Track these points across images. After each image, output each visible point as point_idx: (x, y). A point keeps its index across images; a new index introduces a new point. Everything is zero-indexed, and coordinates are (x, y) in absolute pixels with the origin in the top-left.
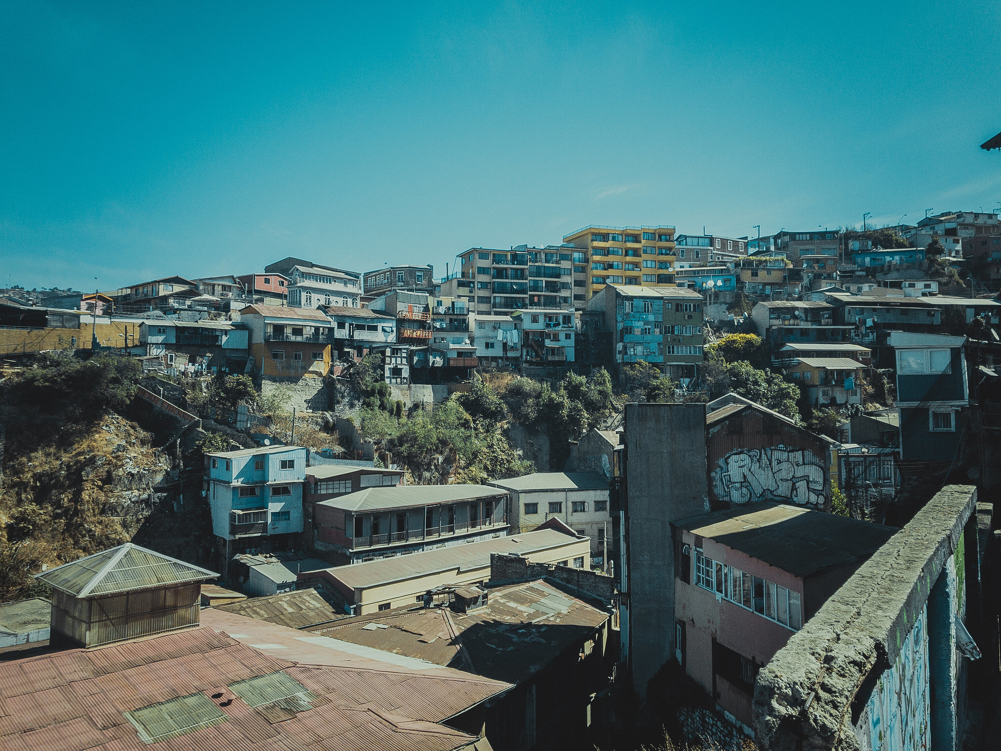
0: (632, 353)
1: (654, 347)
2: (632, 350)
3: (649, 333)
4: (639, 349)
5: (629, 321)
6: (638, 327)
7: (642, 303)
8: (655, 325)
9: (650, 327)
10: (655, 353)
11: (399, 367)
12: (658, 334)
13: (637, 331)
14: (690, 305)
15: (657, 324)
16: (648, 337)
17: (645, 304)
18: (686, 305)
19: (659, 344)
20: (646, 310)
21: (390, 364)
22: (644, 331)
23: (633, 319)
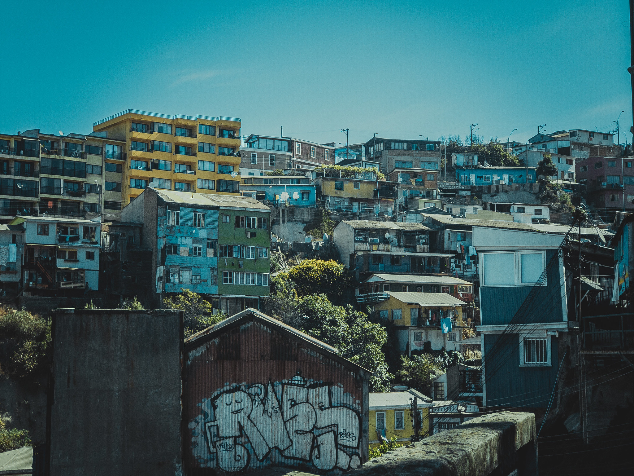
0: (177, 280)
1: (206, 273)
2: (176, 276)
3: (200, 254)
4: (186, 275)
5: (173, 236)
6: (185, 246)
7: (190, 214)
8: (208, 243)
9: (201, 246)
10: (206, 281)
12: (212, 255)
13: (184, 251)
14: (254, 220)
15: (210, 243)
16: (198, 260)
17: (195, 215)
18: (249, 219)
19: (212, 269)
20: (196, 224)
22: (193, 252)
23: (178, 234)
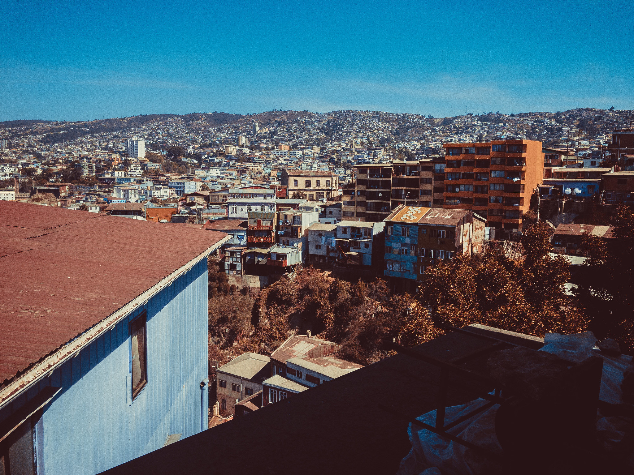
0: (391, 269)
1: (409, 266)
2: (391, 266)
3: (406, 253)
4: (397, 266)
5: (389, 242)
6: (396, 248)
7: (400, 228)
8: (412, 247)
9: (407, 248)
10: (409, 271)
11: (234, 263)
12: (413, 255)
13: (396, 251)
14: (443, 232)
15: (412, 246)
16: (405, 257)
17: (403, 229)
18: (440, 232)
19: (414, 264)
20: (404, 235)
21: (228, 261)
22: (401, 252)
23: (392, 241)
